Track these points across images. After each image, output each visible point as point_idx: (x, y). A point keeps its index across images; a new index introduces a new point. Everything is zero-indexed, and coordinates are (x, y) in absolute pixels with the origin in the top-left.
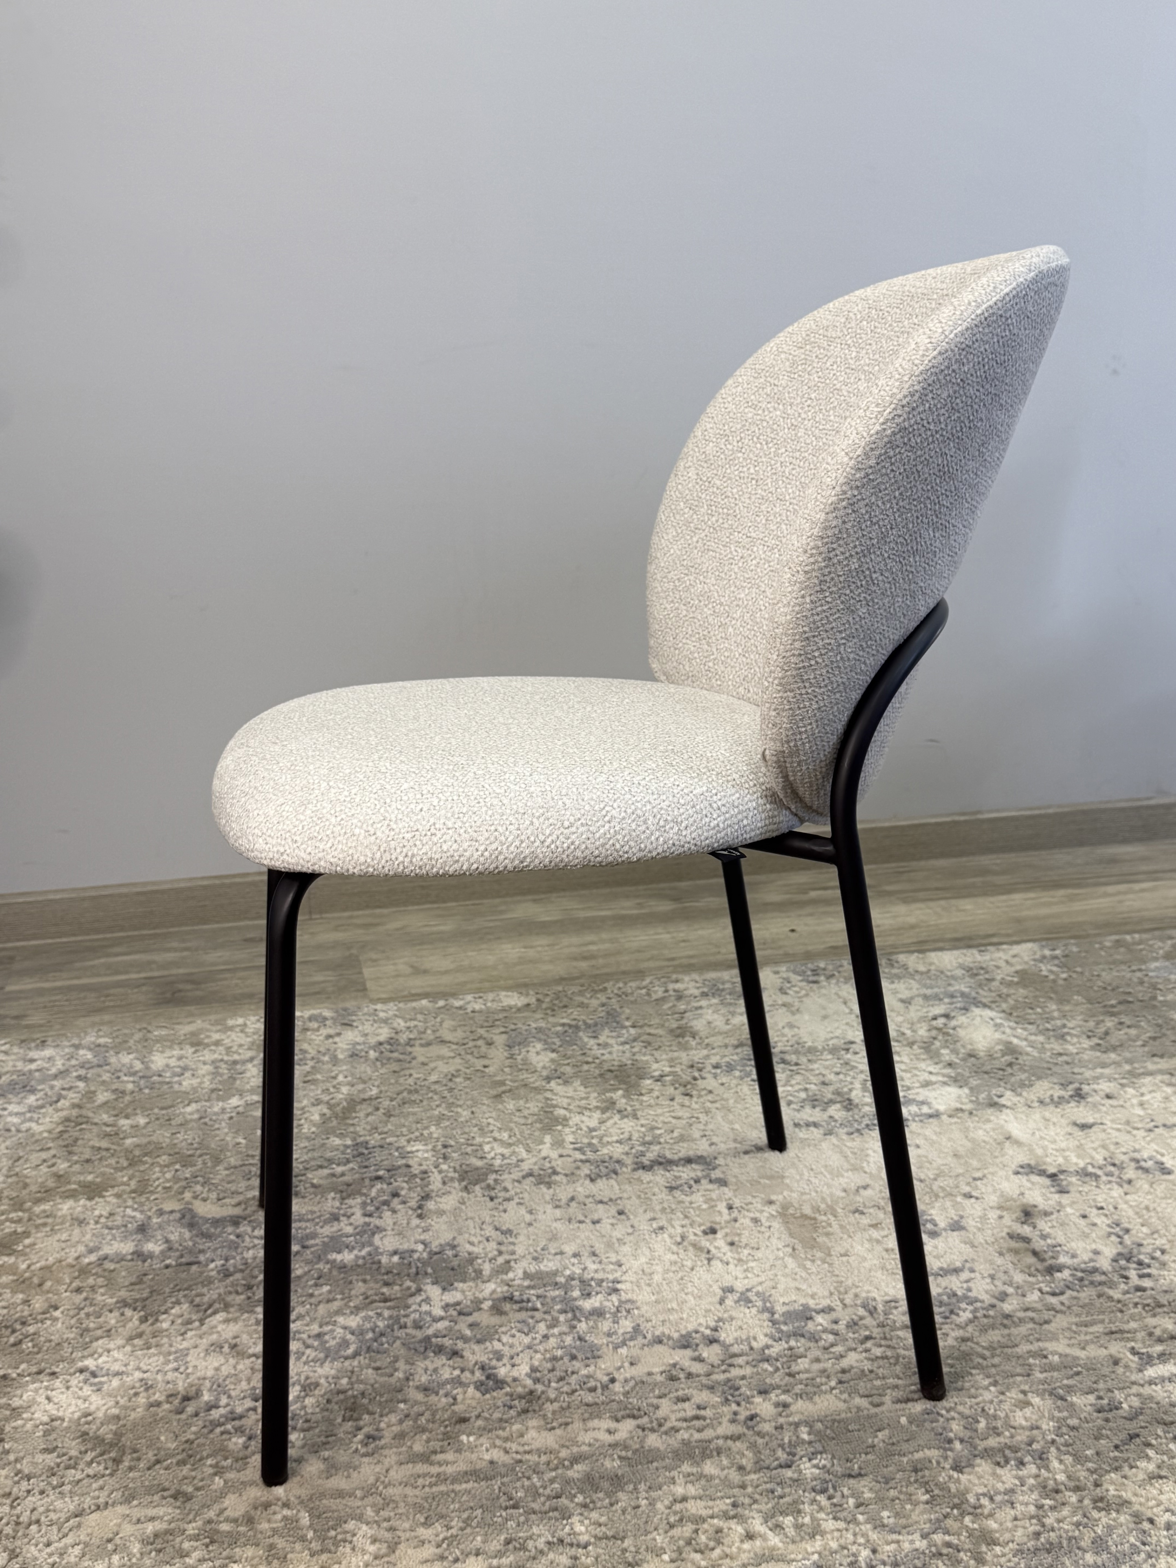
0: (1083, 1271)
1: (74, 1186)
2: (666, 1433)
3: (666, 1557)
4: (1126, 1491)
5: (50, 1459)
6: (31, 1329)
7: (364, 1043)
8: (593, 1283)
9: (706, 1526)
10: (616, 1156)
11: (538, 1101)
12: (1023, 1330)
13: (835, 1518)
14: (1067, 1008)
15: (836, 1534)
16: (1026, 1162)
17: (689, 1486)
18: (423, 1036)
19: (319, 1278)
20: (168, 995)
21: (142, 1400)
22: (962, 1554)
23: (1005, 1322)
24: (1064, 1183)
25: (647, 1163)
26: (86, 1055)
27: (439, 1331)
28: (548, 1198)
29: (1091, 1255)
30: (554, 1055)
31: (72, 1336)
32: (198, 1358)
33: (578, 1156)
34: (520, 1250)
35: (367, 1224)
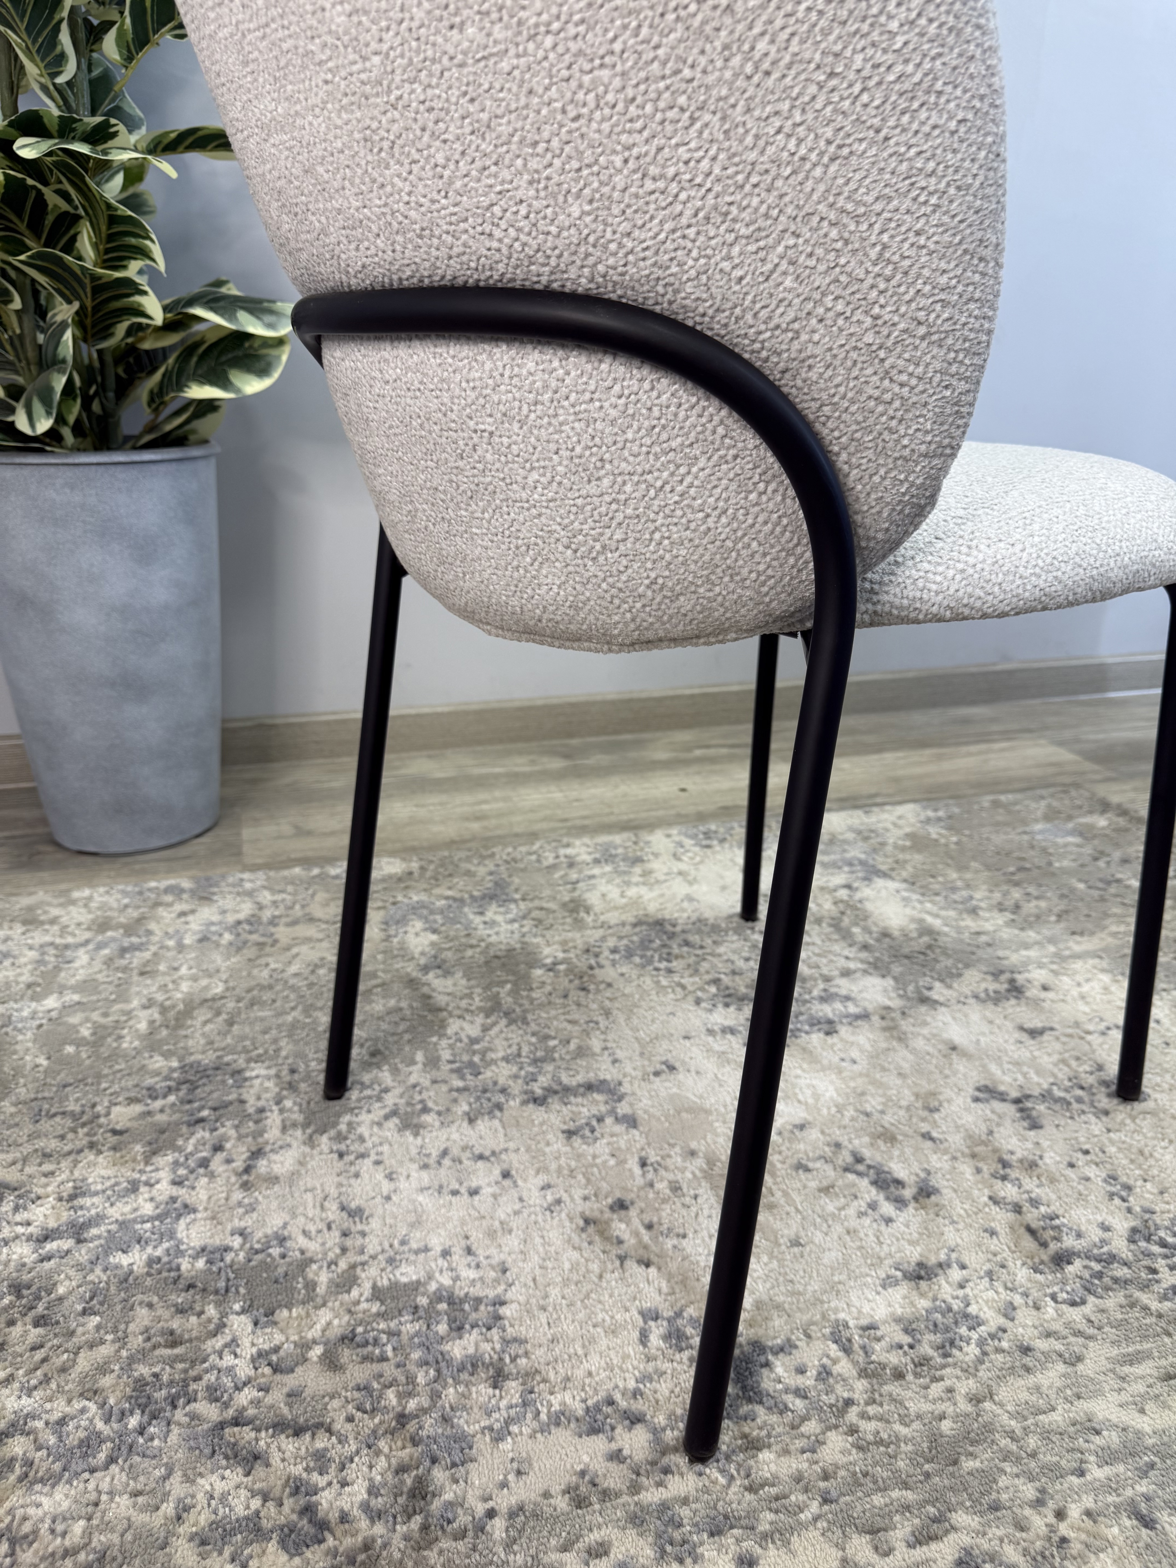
0: (1098, 1260)
7: (220, 923)
8: (467, 1307)
10: (502, 1081)
12: (1053, 1376)
14: (968, 876)
16: (983, 1082)
18: (290, 912)
23: (1026, 1360)
24: (1034, 1113)
25: (539, 1092)
27: (240, 1410)
28: (414, 1151)
29: (1100, 1232)
30: (434, 937)
33: (456, 1082)
34: (372, 1245)
35: (173, 1199)
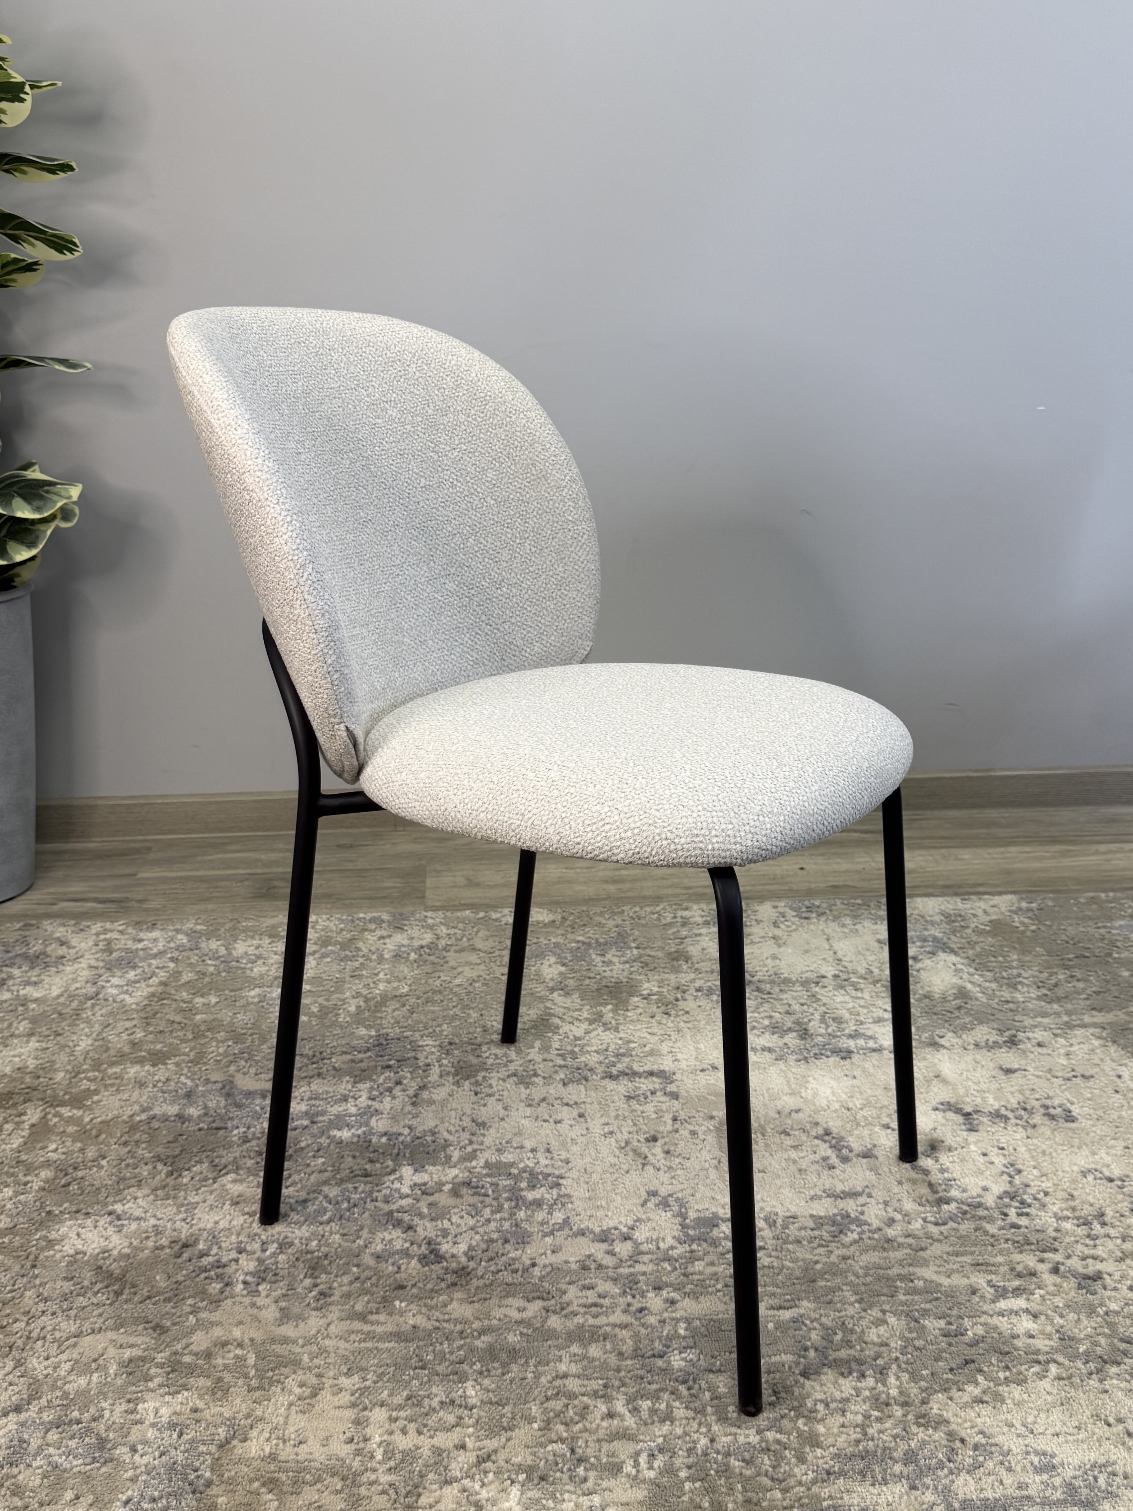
0: (969, 1205)
1: (143, 1054)
2: (566, 1316)
3: (535, 1426)
4: (947, 1411)
5: (68, 1286)
6: (80, 1174)
7: (409, 946)
8: (540, 1177)
9: (576, 1402)
10: (591, 1064)
11: (538, 1009)
12: (899, 1254)
13: (687, 1408)
14: (1027, 958)
15: (684, 1422)
16: (947, 1100)
17: (573, 1364)
18: (459, 943)
19: (318, 1151)
20: (264, 891)
21: (150, 1244)
22: (787, 1452)
23: (886, 1245)
24: (976, 1122)
25: (615, 1072)
26: (182, 939)
27: (402, 1207)
28: (523, 1097)
29: (980, 1191)
30: (563, 969)
31: (110, 1182)
32: (202, 1212)
33: (559, 1061)
34: (488, 1141)
35: (369, 1107)
